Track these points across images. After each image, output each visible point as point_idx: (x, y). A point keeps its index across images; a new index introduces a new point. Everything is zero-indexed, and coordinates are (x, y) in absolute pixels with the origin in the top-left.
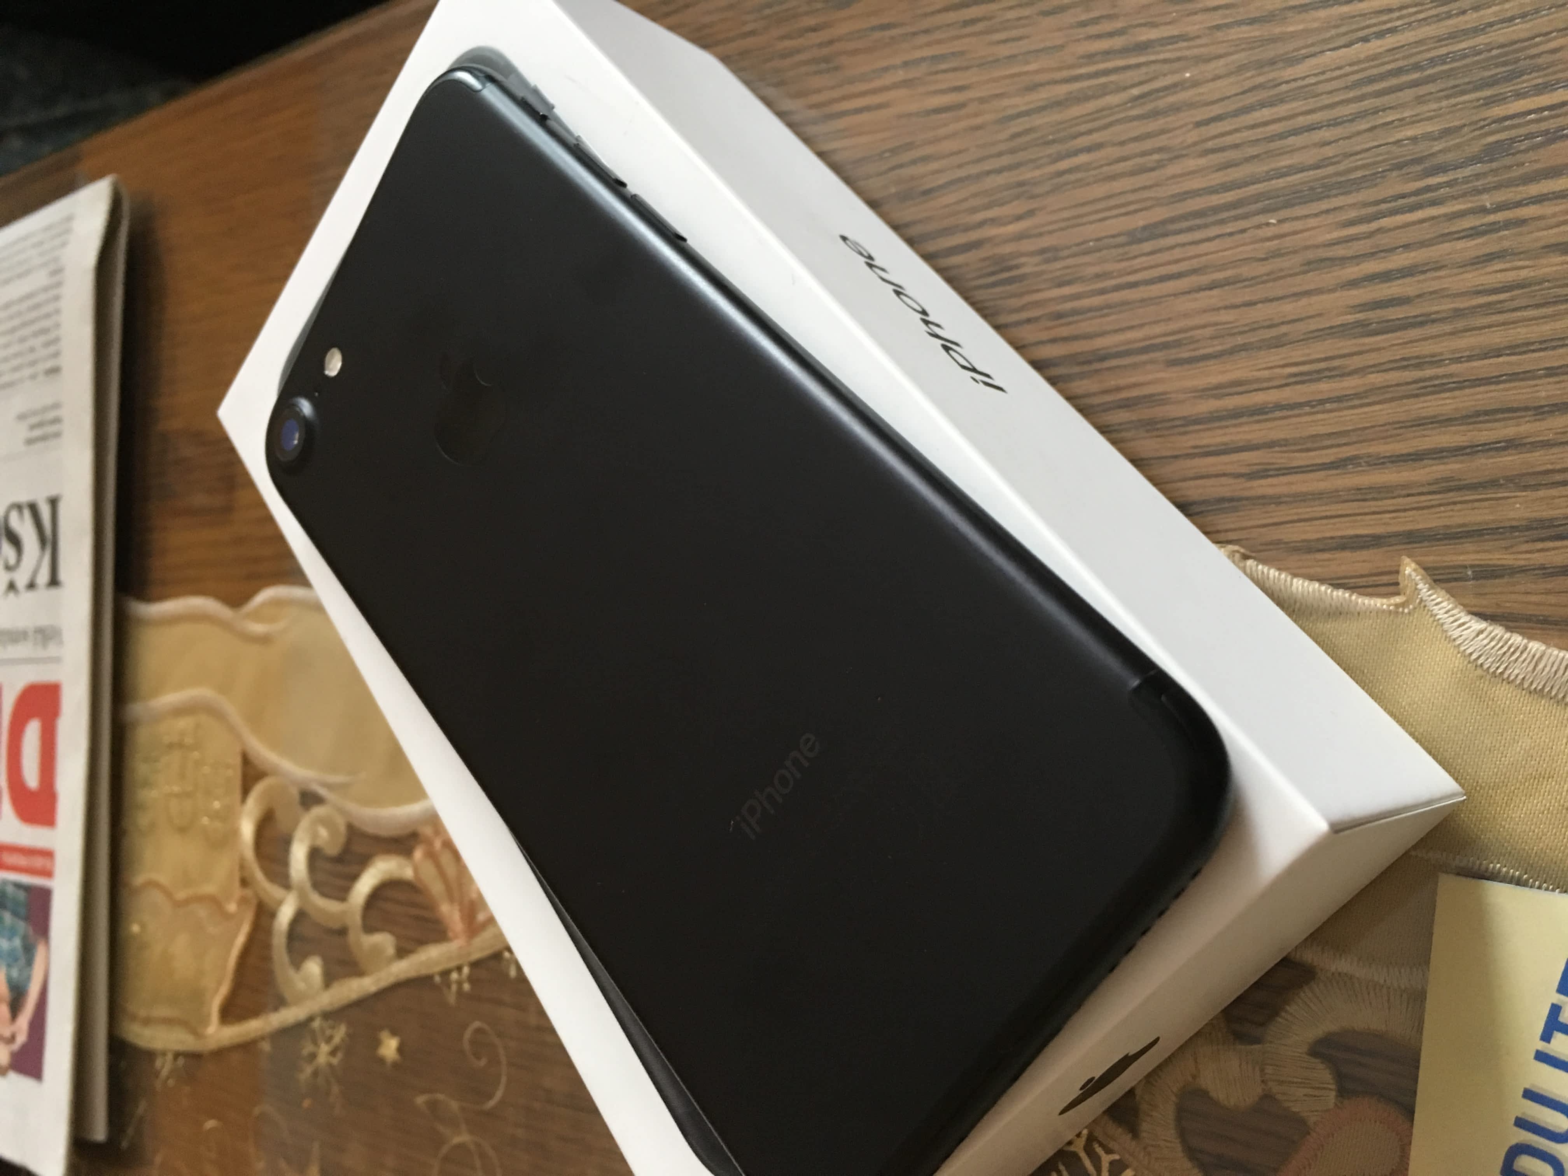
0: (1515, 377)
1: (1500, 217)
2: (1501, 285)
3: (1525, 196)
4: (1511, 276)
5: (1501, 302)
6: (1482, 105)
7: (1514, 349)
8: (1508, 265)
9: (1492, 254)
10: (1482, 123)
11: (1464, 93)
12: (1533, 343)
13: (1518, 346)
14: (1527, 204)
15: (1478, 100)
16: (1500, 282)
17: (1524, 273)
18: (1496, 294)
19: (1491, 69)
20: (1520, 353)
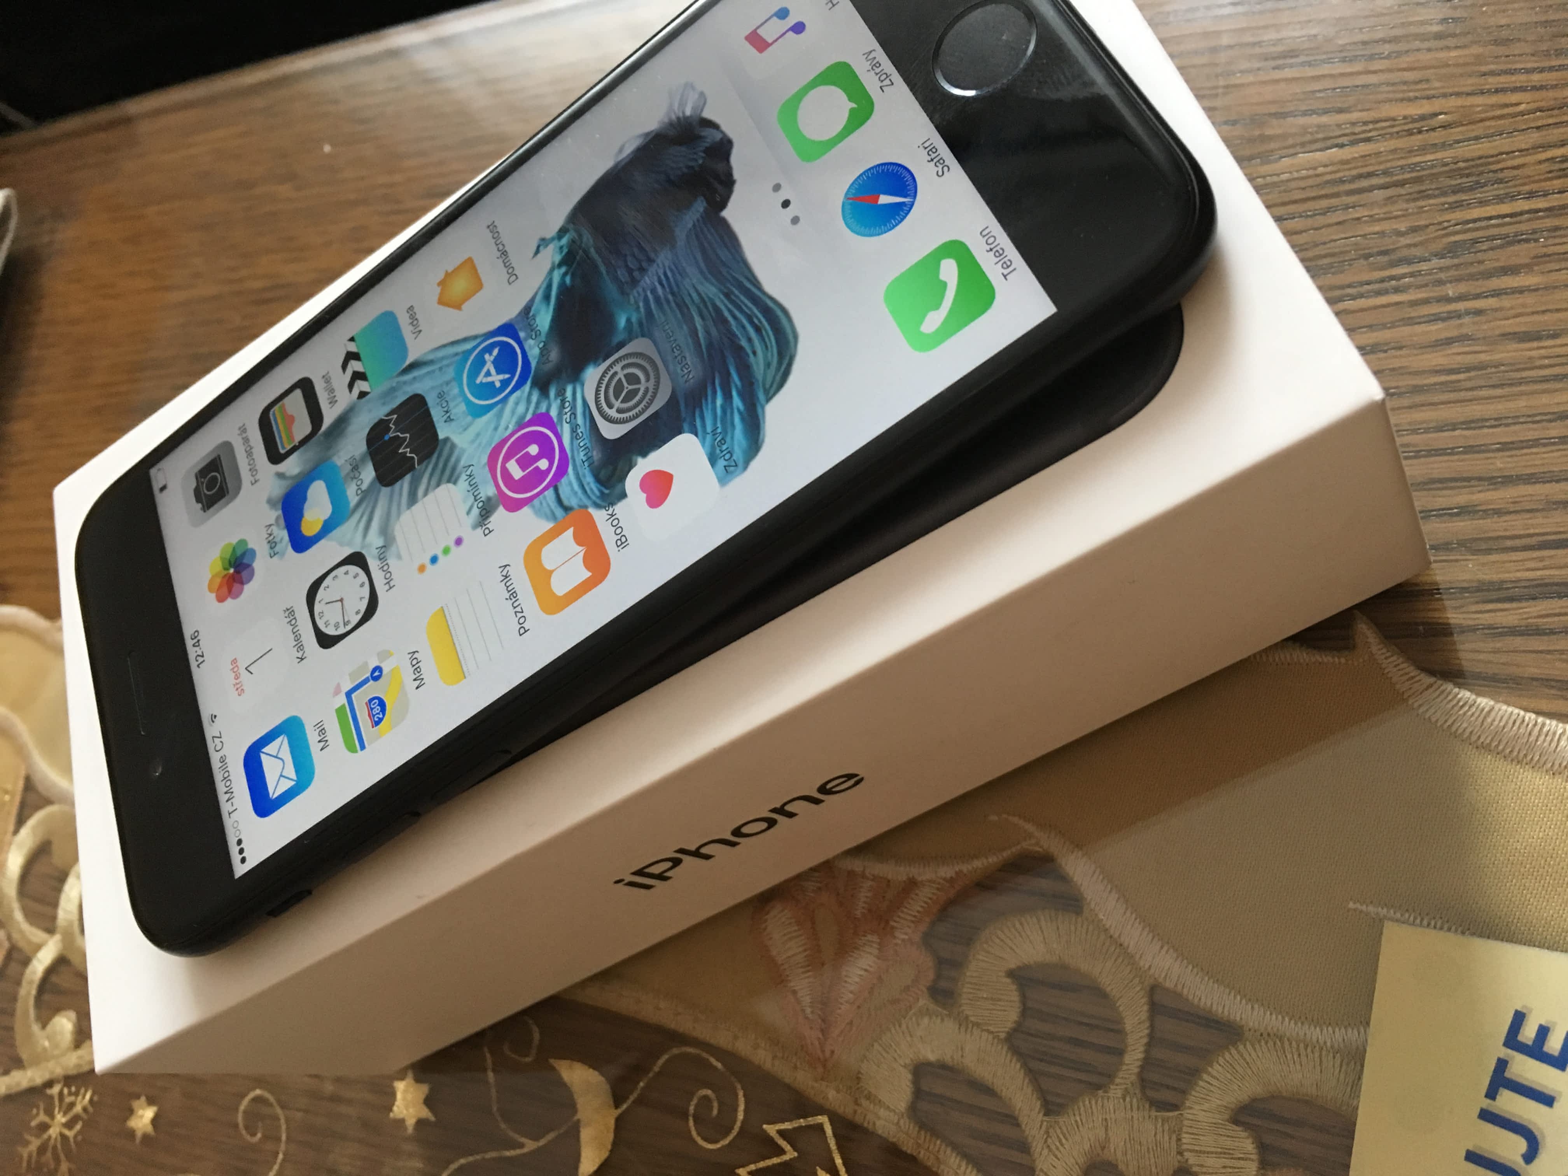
0: (1470, 449)
1: (1461, 306)
2: (1458, 366)
3: (1484, 289)
4: (1470, 359)
5: (1459, 381)
6: (1447, 209)
7: (1469, 424)
8: (1467, 349)
9: (1452, 338)
10: (1446, 224)
11: (1429, 197)
12: (1487, 420)
13: (1472, 421)
14: (1486, 297)
15: (1443, 204)
16: (1458, 364)
17: (1483, 357)
18: (1453, 374)
19: (1456, 179)
20: (1475, 428)
